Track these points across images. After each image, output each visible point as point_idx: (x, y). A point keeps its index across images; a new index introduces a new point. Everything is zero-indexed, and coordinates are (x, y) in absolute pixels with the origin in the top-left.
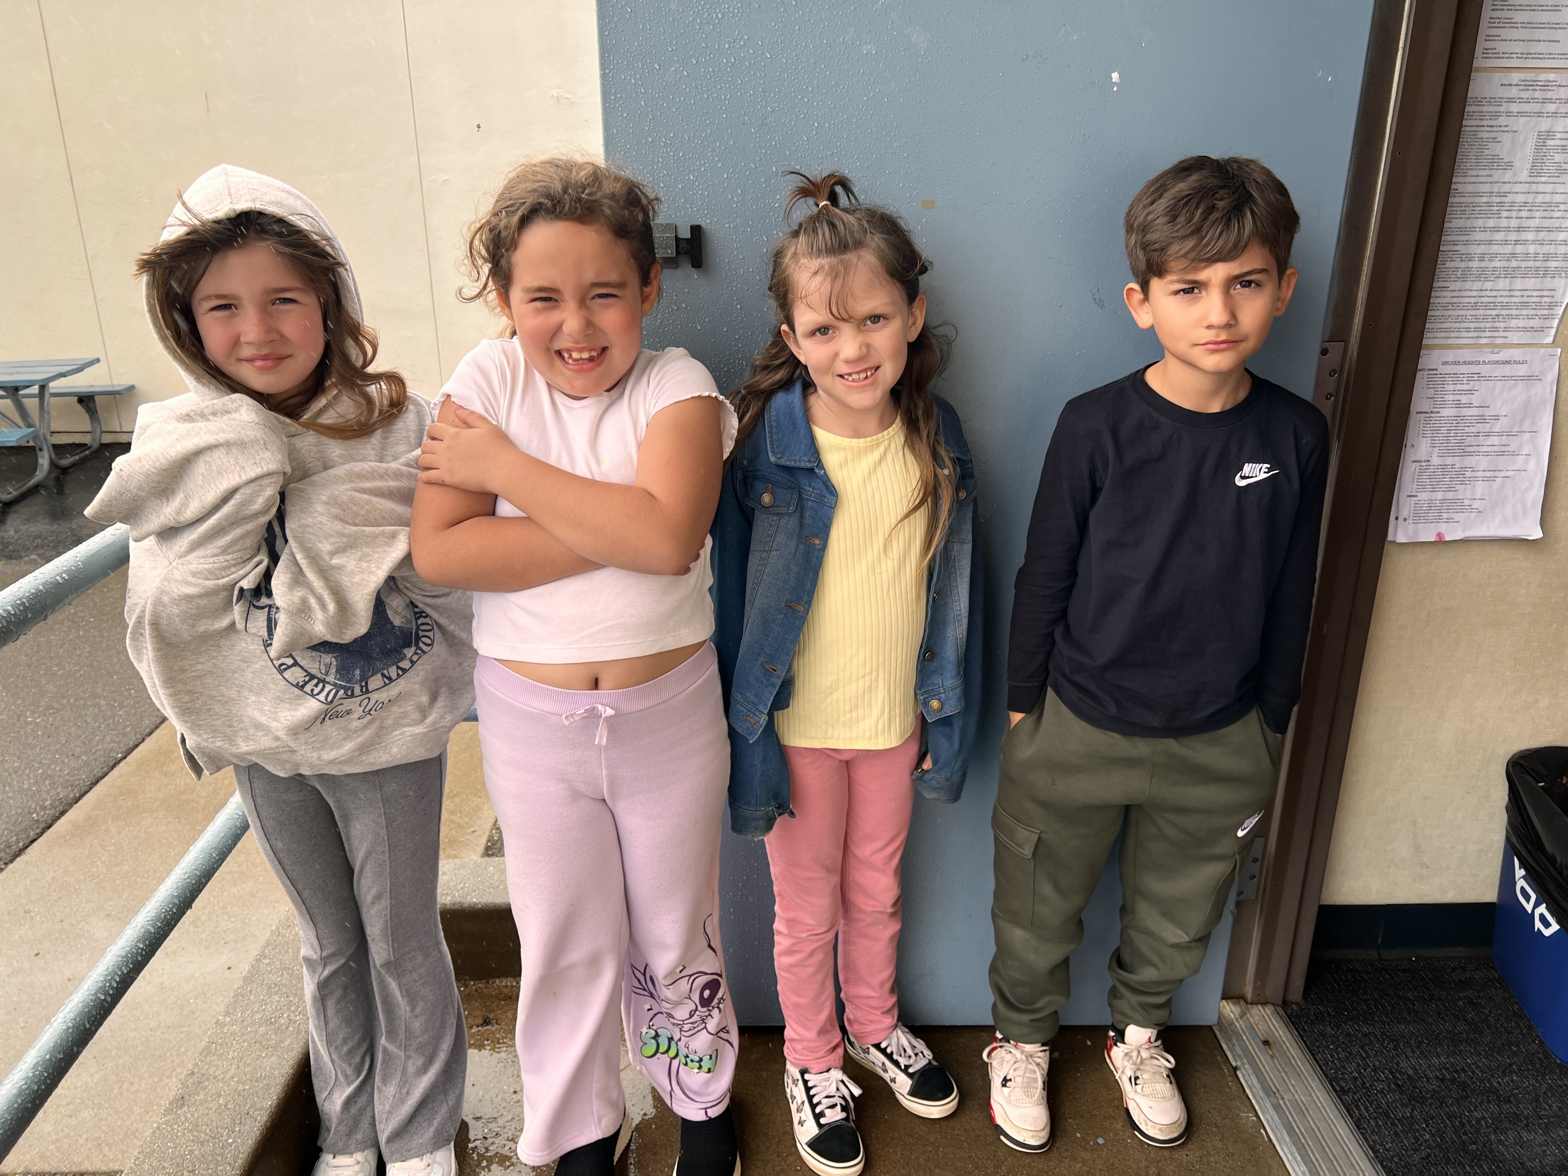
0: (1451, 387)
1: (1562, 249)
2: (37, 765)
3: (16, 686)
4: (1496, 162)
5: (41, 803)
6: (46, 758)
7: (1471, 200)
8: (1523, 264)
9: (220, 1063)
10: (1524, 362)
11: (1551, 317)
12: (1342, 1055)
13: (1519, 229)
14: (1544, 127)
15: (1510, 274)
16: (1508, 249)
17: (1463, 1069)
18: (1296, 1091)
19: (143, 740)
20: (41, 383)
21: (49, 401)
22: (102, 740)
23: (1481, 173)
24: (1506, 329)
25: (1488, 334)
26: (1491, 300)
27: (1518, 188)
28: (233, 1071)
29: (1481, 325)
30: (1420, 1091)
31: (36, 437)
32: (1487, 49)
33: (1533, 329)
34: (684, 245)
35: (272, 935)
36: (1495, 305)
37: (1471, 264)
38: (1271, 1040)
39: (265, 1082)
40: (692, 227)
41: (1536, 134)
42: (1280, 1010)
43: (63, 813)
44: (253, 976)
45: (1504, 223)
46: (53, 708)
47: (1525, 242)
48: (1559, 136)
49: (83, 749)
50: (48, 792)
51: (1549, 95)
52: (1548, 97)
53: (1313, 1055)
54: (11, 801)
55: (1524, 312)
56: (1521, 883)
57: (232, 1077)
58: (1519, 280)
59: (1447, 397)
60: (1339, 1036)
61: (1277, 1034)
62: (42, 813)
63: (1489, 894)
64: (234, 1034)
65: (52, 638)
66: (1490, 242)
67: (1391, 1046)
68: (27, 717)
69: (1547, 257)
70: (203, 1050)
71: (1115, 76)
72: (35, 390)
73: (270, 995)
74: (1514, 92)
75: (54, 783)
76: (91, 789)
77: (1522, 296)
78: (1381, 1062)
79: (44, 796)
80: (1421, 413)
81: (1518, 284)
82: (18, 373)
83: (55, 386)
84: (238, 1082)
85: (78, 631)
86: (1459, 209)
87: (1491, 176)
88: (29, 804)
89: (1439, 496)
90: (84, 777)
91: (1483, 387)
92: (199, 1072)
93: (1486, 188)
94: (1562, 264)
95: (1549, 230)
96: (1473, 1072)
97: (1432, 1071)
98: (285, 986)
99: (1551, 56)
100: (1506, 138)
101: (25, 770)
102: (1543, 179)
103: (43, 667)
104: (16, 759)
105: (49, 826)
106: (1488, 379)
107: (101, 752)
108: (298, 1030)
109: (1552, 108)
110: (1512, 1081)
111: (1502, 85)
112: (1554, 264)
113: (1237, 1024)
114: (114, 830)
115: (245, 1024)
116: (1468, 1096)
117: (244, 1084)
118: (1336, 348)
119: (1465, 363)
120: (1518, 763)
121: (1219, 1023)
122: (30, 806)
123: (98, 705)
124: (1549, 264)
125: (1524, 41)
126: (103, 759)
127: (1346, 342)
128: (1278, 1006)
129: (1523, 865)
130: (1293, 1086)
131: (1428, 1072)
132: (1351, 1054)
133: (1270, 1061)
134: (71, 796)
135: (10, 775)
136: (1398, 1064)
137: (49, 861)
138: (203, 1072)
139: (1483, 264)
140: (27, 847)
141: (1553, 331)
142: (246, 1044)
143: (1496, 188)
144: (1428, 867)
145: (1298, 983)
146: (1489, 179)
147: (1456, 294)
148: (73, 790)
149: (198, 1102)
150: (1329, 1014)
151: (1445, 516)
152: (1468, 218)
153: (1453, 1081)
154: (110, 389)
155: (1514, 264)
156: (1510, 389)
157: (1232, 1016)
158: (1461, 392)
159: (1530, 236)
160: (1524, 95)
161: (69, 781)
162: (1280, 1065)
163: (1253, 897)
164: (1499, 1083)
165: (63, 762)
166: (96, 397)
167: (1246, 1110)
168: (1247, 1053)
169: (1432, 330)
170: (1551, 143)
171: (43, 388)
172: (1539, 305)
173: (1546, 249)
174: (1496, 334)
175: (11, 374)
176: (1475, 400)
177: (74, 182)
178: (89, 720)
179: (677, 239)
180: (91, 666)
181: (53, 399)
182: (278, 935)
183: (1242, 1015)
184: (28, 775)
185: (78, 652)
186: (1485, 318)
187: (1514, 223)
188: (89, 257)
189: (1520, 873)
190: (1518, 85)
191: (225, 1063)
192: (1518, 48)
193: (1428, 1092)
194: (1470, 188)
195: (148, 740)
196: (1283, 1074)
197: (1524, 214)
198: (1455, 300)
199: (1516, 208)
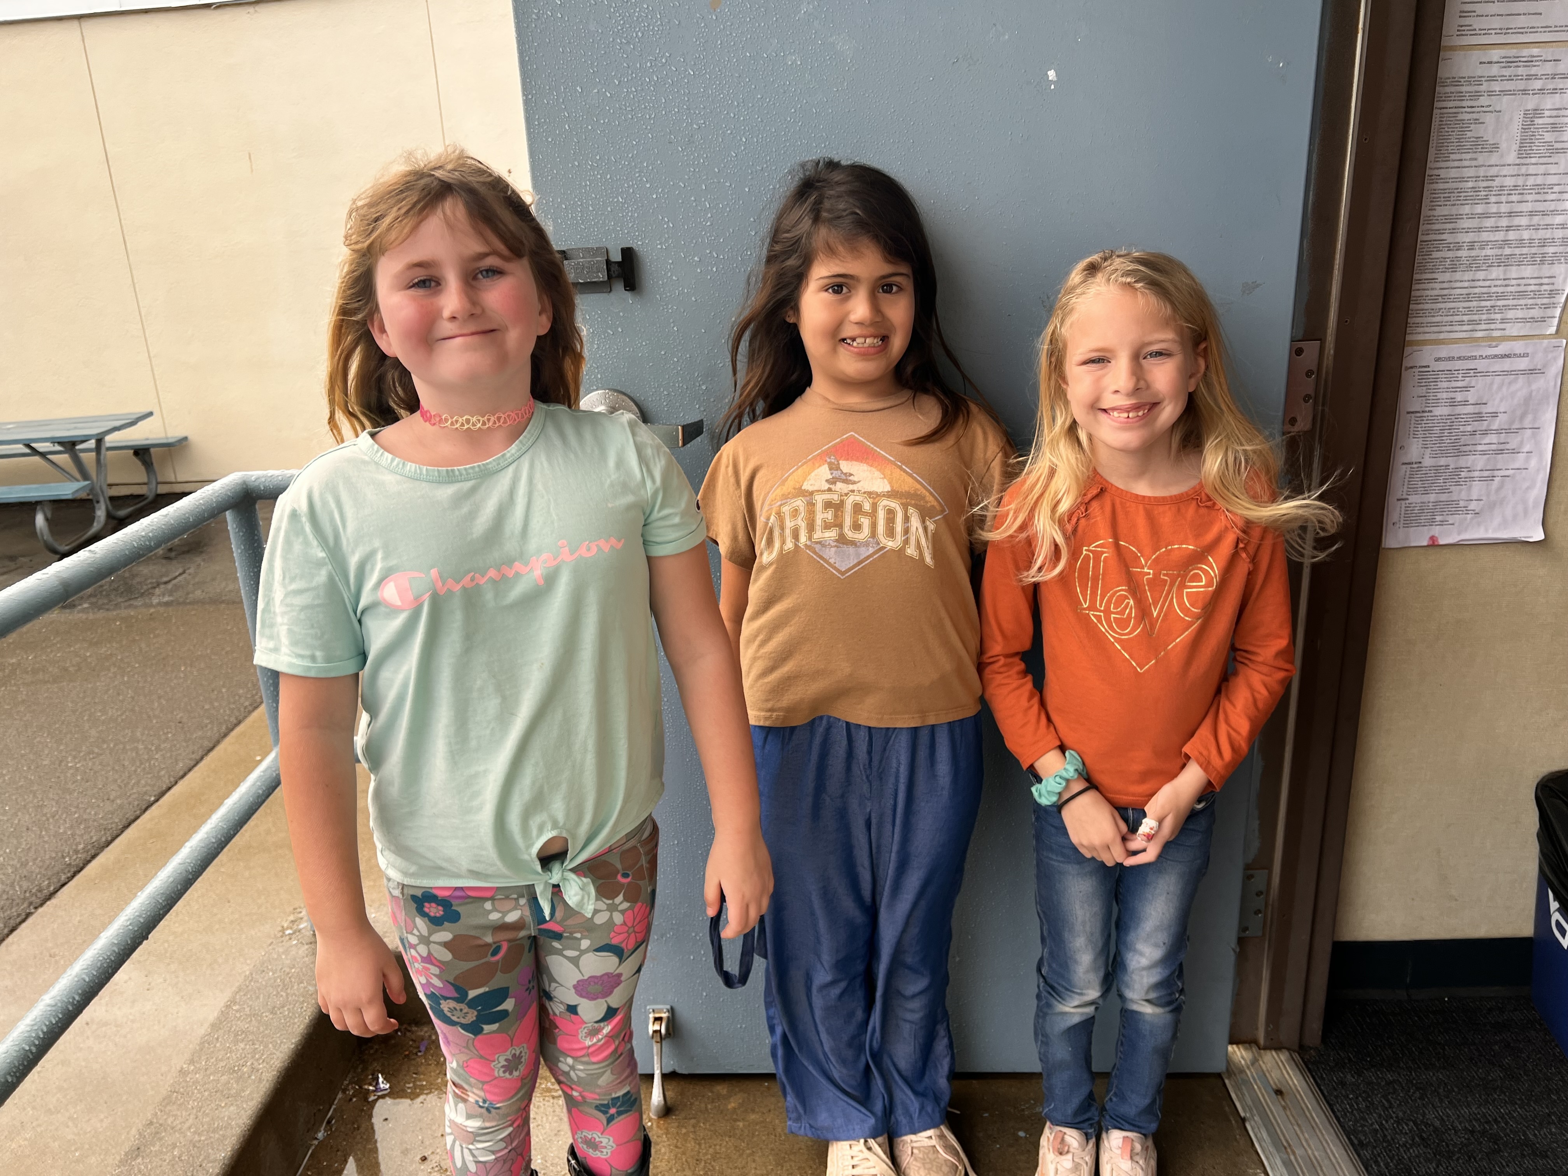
0: (1445, 385)
1: (1559, 234)
2: (73, 810)
3: (60, 732)
4: (1480, 145)
5: (74, 847)
6: (82, 802)
7: (1455, 185)
8: (1517, 251)
9: (179, 1113)
10: (1526, 355)
11: (1554, 305)
12: (1363, 1105)
13: (1511, 215)
14: (1530, 106)
15: (1504, 262)
16: (1500, 236)
17: (1496, 1121)
18: (1309, 1145)
19: (176, 783)
20: (99, 437)
21: (105, 455)
22: (138, 783)
23: (1464, 156)
24: (1503, 321)
25: (1484, 327)
26: (1485, 290)
27: (1505, 171)
28: (191, 1121)
29: (1476, 317)
30: (1448, 1146)
31: (92, 489)
32: (1462, 26)
33: (1533, 320)
34: (615, 268)
35: (245, 980)
36: (1489, 296)
37: (1460, 253)
38: (1283, 1090)
39: (221, 1133)
40: (623, 250)
41: (1522, 113)
42: (1296, 1056)
43: (94, 857)
44: (221, 1023)
45: (1494, 209)
46: (93, 753)
47: (1518, 228)
48: (1547, 113)
49: (119, 793)
50: (82, 836)
51: (1533, 71)
52: (1532, 73)
53: (1330, 1105)
54: (47, 846)
55: (1522, 302)
56: (1556, 916)
57: (190, 1128)
58: (1514, 268)
59: (1439, 395)
60: (1360, 1084)
61: (1291, 1083)
62: (75, 857)
63: (1526, 929)
64: (196, 1082)
65: (98, 684)
66: (1479, 230)
67: (1417, 1094)
68: (68, 762)
69: (1543, 243)
70: (164, 1099)
71: (1052, 74)
72: (92, 444)
73: (236, 1042)
74: (1495, 70)
75: (89, 827)
76: (122, 832)
77: (1519, 285)
78: (1405, 1113)
79: (78, 840)
80: (1412, 413)
81: (1514, 272)
82: (76, 428)
83: (110, 440)
84: (195, 1133)
85: (123, 676)
86: (1442, 195)
87: (1476, 159)
88: (64, 847)
89: (1432, 497)
90: (117, 821)
91: (1480, 383)
92: (157, 1123)
93: (1471, 172)
94: (1561, 249)
95: (1544, 214)
96: (1507, 1123)
97: (1460, 1123)
98: (253, 1033)
99: (1533, 30)
100: (1489, 119)
101: (62, 814)
102: (1533, 160)
103: (88, 712)
104: (54, 804)
105: (82, 869)
106: (1486, 374)
107: (136, 796)
108: (260, 1079)
109: (1537, 84)
110: (1551, 1133)
111: (1481, 63)
112: (1551, 250)
113: (1248, 1072)
114: (141, 873)
115: (208, 1072)
116: (1500, 1150)
117: (200, 1135)
118: (1311, 348)
119: (1459, 358)
120: (1546, 786)
121: (1227, 1070)
122: (64, 851)
123: (136, 749)
124: (1546, 250)
125: (1502, 15)
126: (136, 803)
127: (1322, 340)
128: (1294, 1051)
129: (1557, 898)
130: (1307, 1141)
131: (1457, 1124)
132: (1372, 1104)
133: (1282, 1113)
134: (104, 839)
135: (48, 820)
136: (1424, 1115)
137: (77, 904)
138: (161, 1122)
139: (1473, 253)
140: (57, 891)
141: (1556, 321)
142: (206, 1093)
143: (1482, 172)
144: (1456, 900)
145: (1315, 1025)
146: (1474, 163)
147: (1445, 285)
148: (105, 834)
149: (153, 1153)
150: (1350, 1059)
151: (1438, 518)
152: (1454, 205)
153: (1484, 1133)
154: (165, 441)
155: (1507, 251)
156: (1510, 383)
157: (1243, 1062)
158: (1455, 390)
159: (1524, 221)
160: (1507, 72)
161: (102, 824)
162: (1293, 1117)
163: (1260, 934)
164: (1535, 1135)
165: (98, 806)
166: (152, 450)
167: (1253, 1166)
168: (1257, 1102)
169: (1418, 325)
170: (1540, 121)
171: (99, 441)
172: (1537, 294)
173: (1542, 234)
174: (1493, 326)
175: (68, 430)
176: (1471, 396)
177: (128, 244)
178: (126, 763)
179: (608, 262)
180: (133, 710)
181: (110, 453)
182: (251, 981)
183: (1254, 1061)
184: (65, 820)
185: (121, 698)
186: (1480, 310)
187: (1504, 208)
188: (143, 314)
189: (1554, 905)
190: (1498, 62)
191: (184, 1113)
192: (1496, 23)
193: (1455, 1145)
194: (1453, 173)
195: (181, 783)
196: (1296, 1128)
197: (1514, 198)
198: (1445, 292)
199: (1506, 192)
